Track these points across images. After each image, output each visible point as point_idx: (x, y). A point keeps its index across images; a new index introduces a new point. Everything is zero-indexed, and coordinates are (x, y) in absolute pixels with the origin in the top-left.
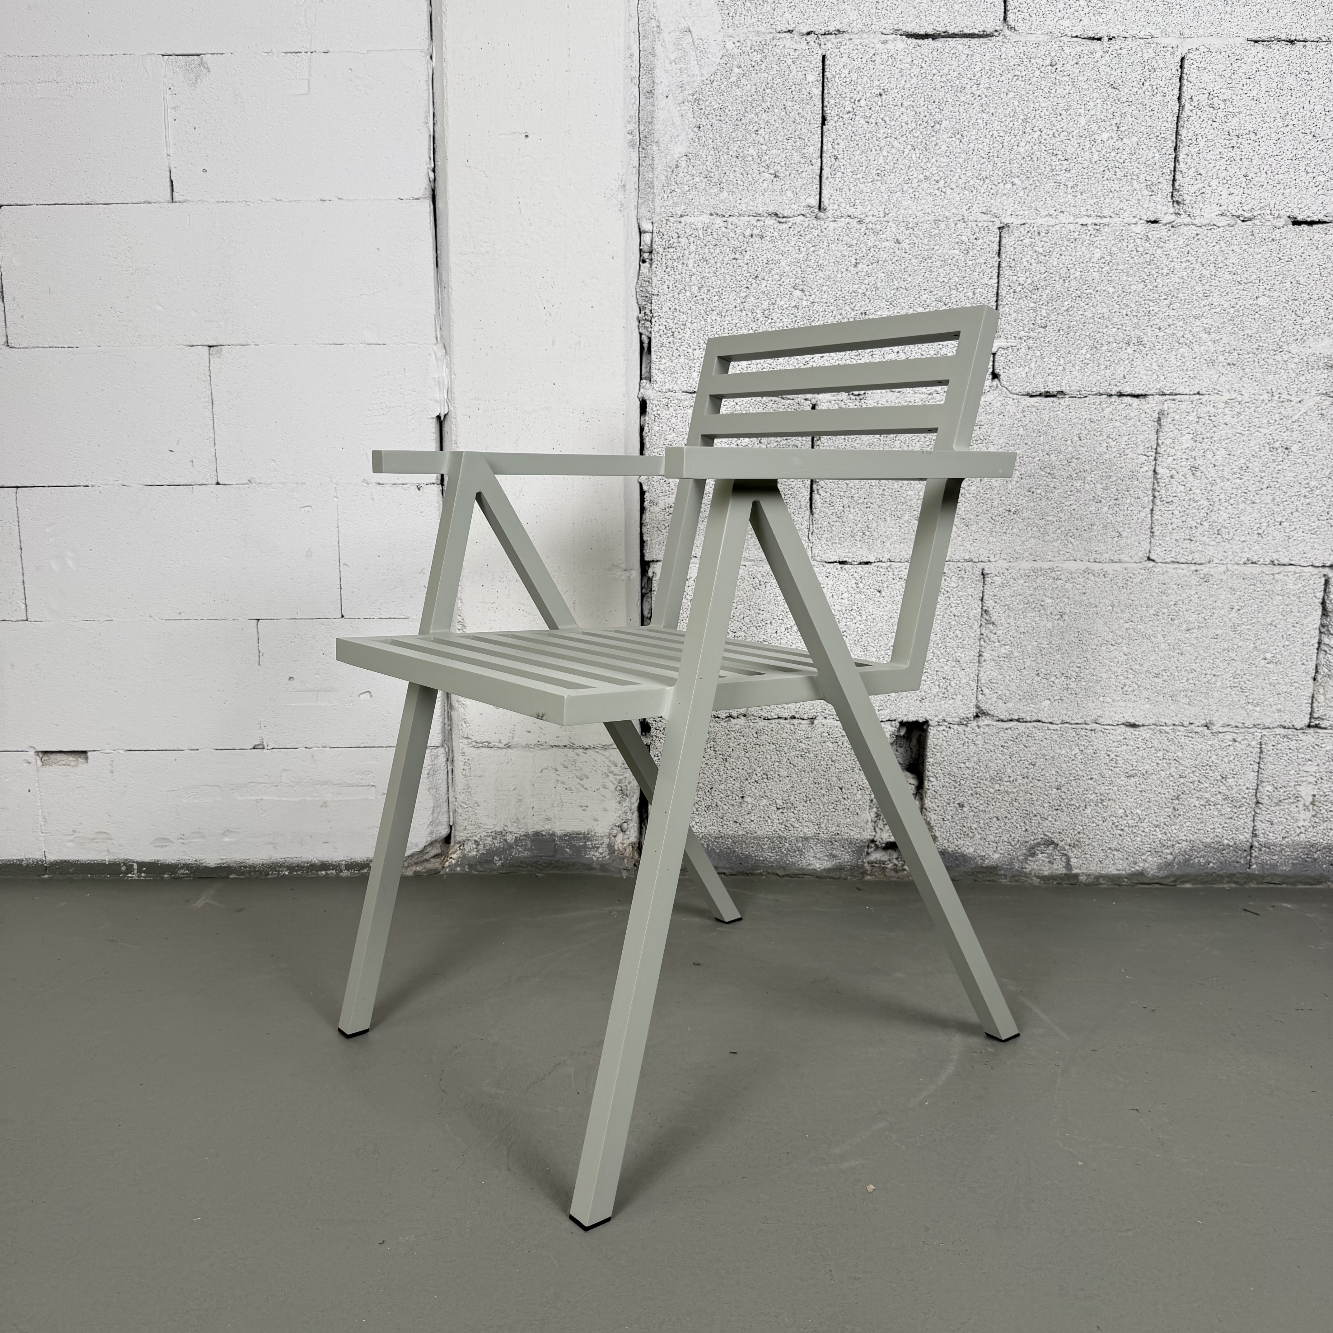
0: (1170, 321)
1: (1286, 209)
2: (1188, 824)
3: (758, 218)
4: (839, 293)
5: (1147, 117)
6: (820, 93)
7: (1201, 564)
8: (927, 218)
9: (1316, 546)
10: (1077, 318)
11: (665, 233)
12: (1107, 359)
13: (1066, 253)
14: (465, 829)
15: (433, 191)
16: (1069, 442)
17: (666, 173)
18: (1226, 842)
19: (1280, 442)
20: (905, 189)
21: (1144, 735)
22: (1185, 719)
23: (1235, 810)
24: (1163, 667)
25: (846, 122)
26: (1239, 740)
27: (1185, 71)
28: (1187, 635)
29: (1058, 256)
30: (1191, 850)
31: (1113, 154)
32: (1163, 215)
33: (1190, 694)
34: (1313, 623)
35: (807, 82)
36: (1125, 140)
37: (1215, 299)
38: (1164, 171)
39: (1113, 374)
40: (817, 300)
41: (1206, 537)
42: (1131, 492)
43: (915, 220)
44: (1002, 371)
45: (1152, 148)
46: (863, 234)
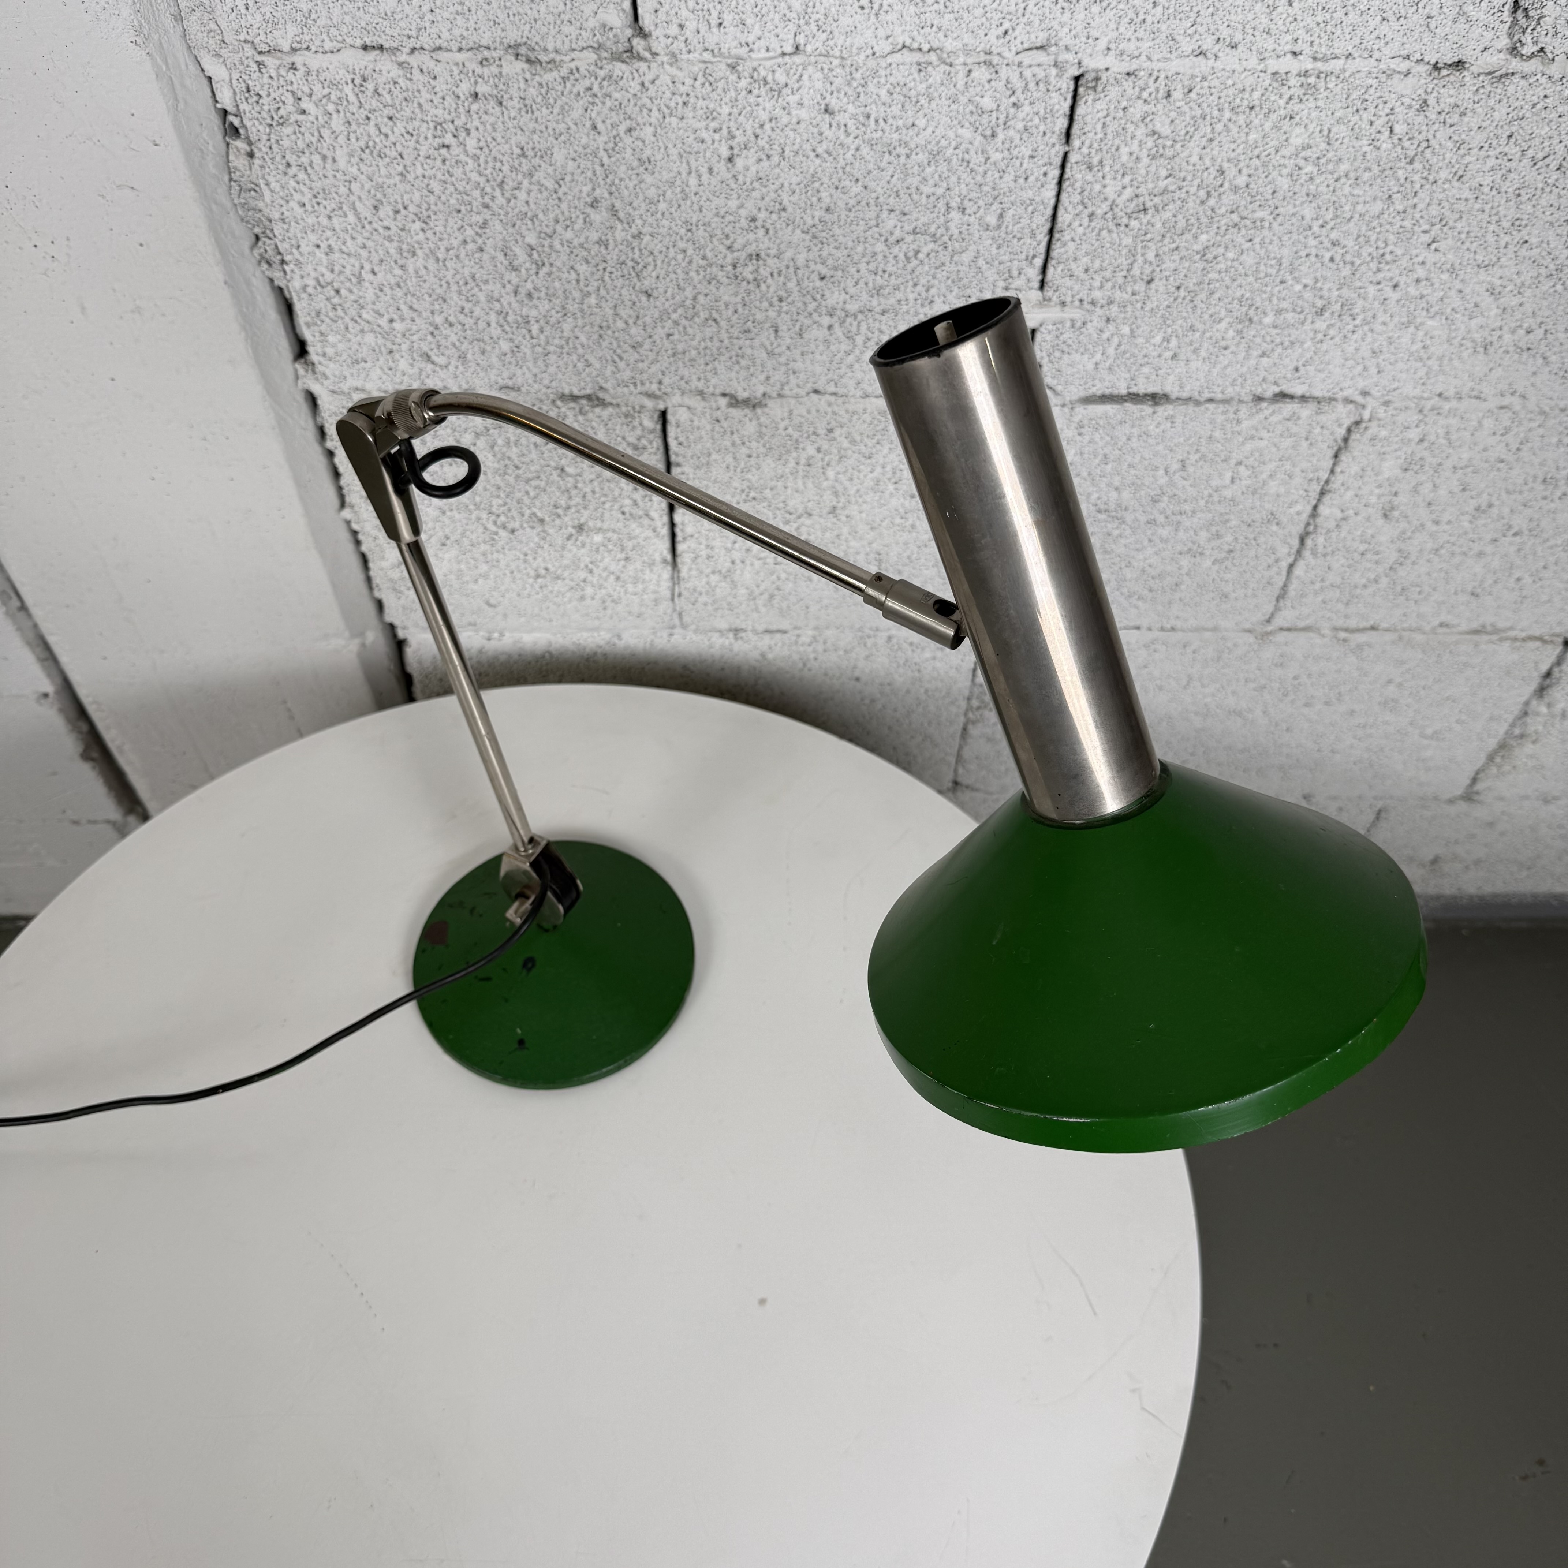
4: (697, 215)
7: (1358, 630)
13: (1224, 137)
26: (1347, 809)
29: (1204, 142)
32: (1478, 52)
34: (1517, 697)
39: (1274, 365)
41: (1377, 598)
44: (1047, 359)
46: (744, 93)
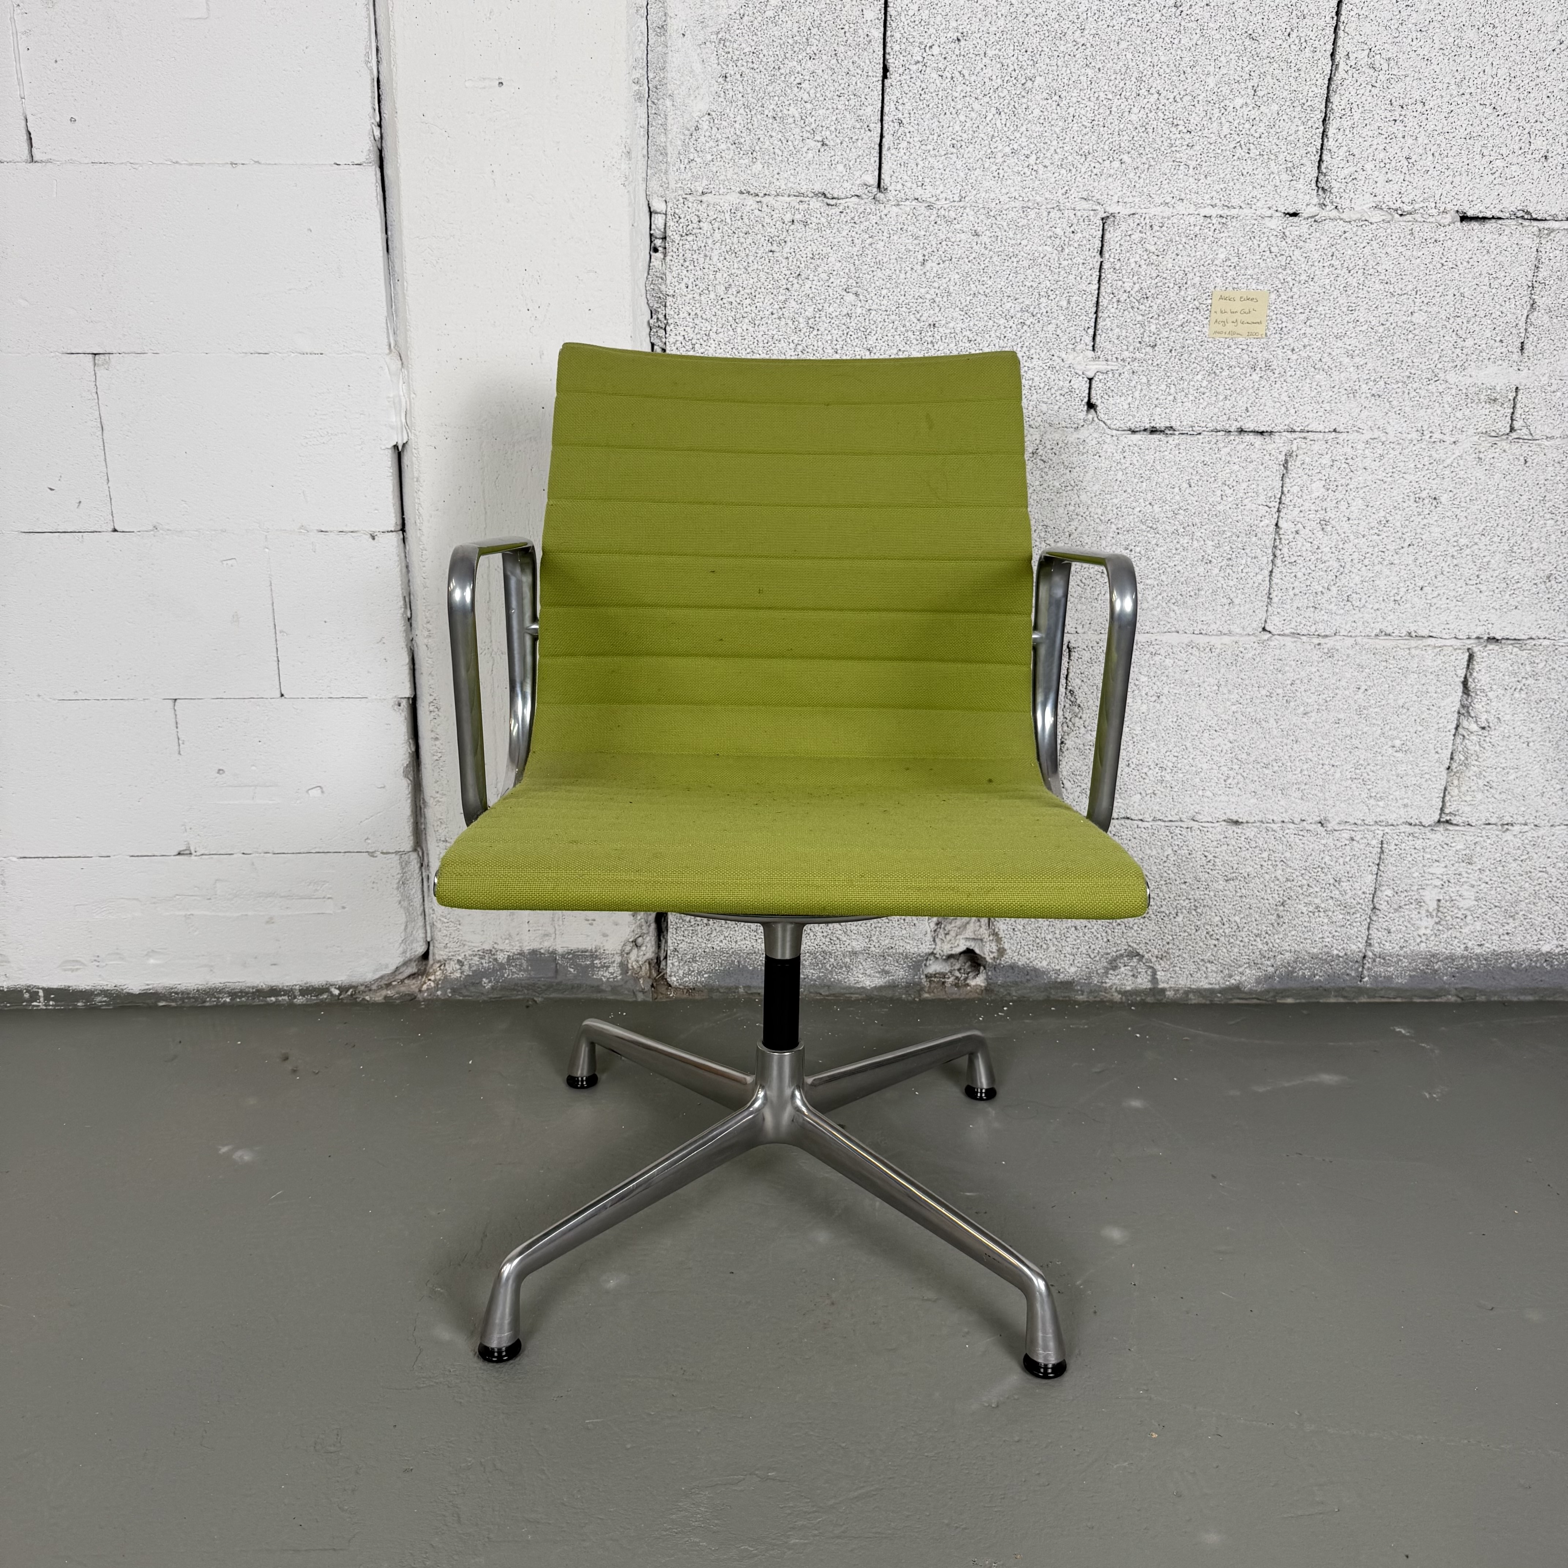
0: (1306, 340)
1: (1455, 202)
2: (1293, 933)
3: (802, 199)
4: (903, 298)
5: (1291, 79)
6: (882, 36)
7: (1326, 636)
8: (1013, 204)
9: (1462, 615)
10: (1193, 336)
11: (682, 216)
12: (1227, 387)
13: (1184, 253)
14: (446, 947)
15: (381, 151)
16: (1176, 490)
17: (682, 137)
18: (1335, 952)
19: (1427, 491)
20: (986, 166)
21: (1248, 834)
22: (1297, 816)
23: (1348, 918)
24: (1274, 757)
25: (913, 76)
26: (1357, 838)
27: (1342, 18)
28: (1305, 720)
29: (1174, 256)
30: (1295, 962)
31: (1247, 126)
32: (1304, 207)
33: (1303, 787)
34: (1451, 705)
35: (864, 20)
36: (1263, 108)
37: (1361, 314)
38: (1309, 149)
39: (1234, 406)
40: (874, 307)
41: (1333, 604)
42: (1248, 551)
43: (999, 207)
44: (1100, 401)
45: (1296, 119)
46: (933, 223)
